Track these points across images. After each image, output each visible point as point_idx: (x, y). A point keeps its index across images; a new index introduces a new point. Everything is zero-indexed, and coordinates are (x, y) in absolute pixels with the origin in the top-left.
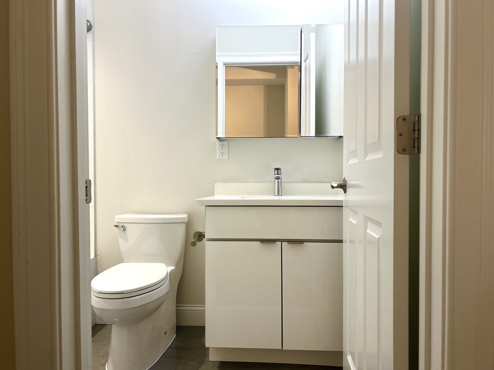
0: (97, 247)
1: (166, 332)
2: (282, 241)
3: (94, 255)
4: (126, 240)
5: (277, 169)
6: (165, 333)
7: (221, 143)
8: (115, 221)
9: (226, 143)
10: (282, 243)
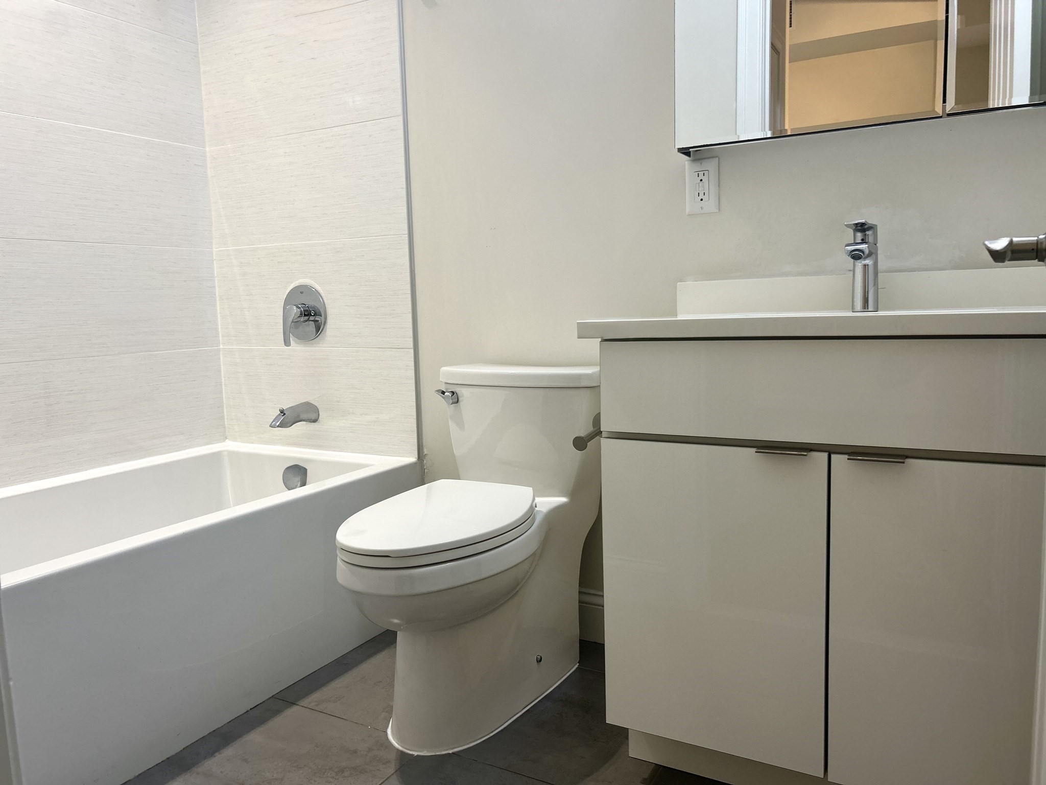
0: (422, 438)
1: (541, 658)
2: (831, 450)
3: (417, 456)
4: (461, 425)
5: (862, 228)
6: (539, 660)
7: (697, 167)
8: (441, 380)
9: (711, 166)
10: (833, 456)
